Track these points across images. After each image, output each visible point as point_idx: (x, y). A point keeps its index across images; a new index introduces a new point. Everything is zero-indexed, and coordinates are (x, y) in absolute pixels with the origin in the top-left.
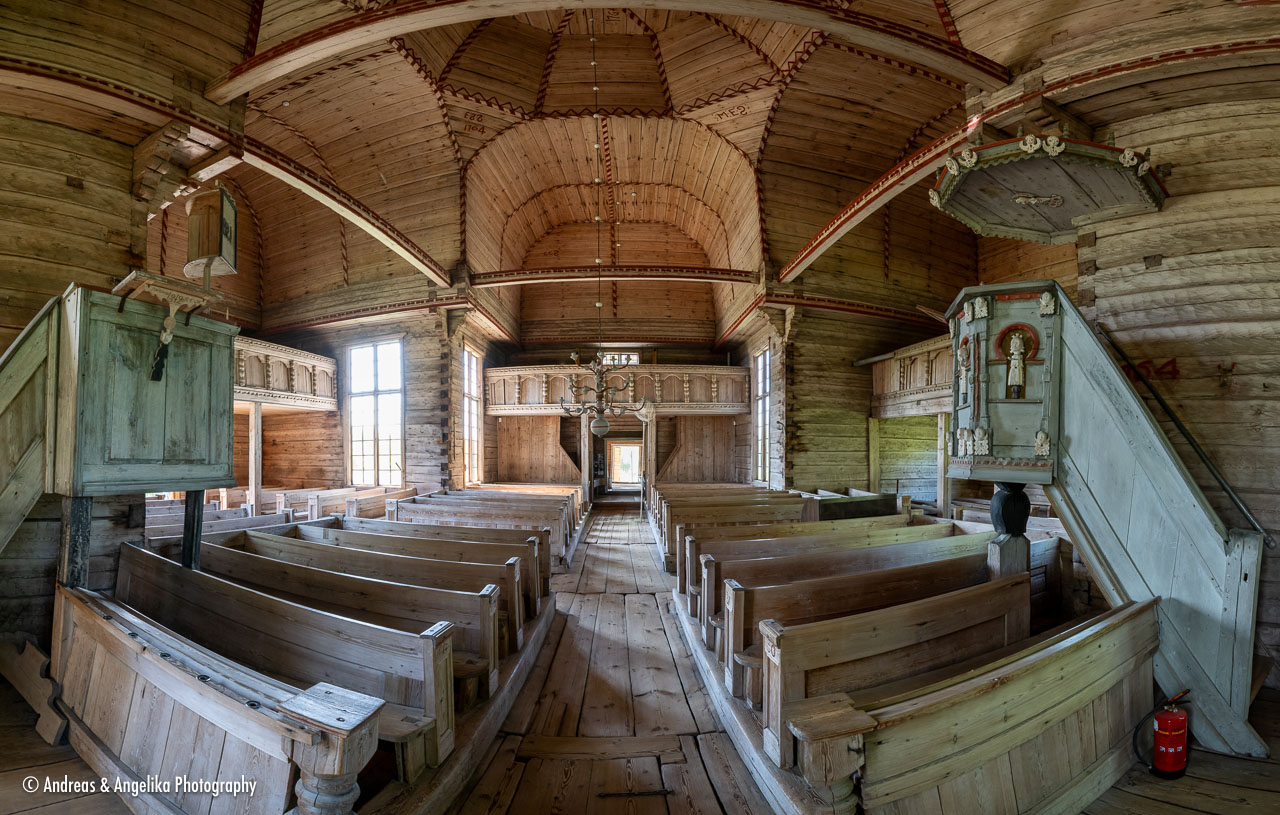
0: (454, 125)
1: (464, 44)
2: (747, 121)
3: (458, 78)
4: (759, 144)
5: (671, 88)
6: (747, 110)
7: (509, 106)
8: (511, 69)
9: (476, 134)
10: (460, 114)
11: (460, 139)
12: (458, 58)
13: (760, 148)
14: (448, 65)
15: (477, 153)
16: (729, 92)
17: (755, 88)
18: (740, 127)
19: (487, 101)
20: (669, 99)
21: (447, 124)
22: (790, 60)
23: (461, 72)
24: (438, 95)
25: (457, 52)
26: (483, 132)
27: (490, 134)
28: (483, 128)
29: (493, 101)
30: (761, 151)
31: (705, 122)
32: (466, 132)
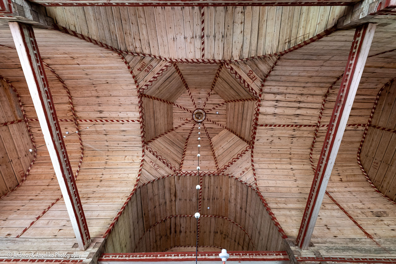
0: (148, 59)
1: (182, 77)
2: (154, 172)
3: (172, 70)
4: (146, 182)
5: (155, 141)
6: (158, 170)
7: (151, 84)
8: (165, 88)
9: (139, 66)
10: (154, 63)
11: (139, 58)
12: (179, 73)
13: (145, 184)
14: (178, 69)
15: (126, 63)
16: (165, 161)
17: (171, 168)
18: (150, 171)
19: (157, 77)
20: (150, 142)
21: (150, 55)
22: (188, 171)
23: (173, 72)
24: (169, 60)
25: (181, 74)
26: (138, 70)
27: (136, 72)
28: (141, 71)
29: (156, 79)
30: (144, 185)
31: (145, 158)
32: (142, 62)
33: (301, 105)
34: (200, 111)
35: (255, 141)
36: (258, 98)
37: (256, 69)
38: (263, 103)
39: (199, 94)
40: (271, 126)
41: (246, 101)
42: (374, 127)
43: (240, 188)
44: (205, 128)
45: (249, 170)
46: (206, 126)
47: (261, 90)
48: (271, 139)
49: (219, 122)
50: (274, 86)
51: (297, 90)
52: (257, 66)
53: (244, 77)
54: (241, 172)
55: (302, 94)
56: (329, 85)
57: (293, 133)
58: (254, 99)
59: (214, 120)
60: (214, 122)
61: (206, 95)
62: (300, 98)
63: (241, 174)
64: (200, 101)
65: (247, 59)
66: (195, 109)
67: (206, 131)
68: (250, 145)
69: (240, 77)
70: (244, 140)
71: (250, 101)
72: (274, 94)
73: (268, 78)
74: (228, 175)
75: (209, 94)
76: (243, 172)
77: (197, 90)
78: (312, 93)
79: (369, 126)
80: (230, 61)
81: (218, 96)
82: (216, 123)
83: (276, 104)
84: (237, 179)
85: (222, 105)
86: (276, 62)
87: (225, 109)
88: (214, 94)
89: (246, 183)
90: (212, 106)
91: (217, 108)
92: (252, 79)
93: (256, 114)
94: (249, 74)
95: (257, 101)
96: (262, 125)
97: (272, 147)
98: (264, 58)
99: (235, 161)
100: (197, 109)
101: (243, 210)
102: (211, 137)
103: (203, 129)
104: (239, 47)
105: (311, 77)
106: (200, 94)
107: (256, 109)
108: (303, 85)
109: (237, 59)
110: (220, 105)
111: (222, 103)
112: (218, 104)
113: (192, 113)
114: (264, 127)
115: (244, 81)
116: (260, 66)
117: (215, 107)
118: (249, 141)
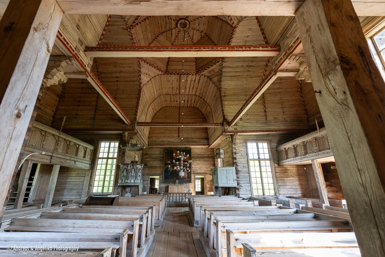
33: (191, 89)
34: (188, 26)
35: (169, 75)
36: (198, 74)
37: (215, 75)
38: (194, 76)
39: (203, 23)
40: (180, 80)
41: (195, 63)
42: (180, 109)
43: (133, 75)
44: (171, 30)
45: (149, 77)
46: (174, 31)
47: (202, 75)
48: (171, 81)
49: (177, 40)
50: (204, 80)
51: (199, 87)
52: (217, 76)
53: (212, 68)
54: (146, 72)
55: (197, 88)
56: (201, 96)
57: (175, 88)
58: (197, 70)
59: (179, 37)
60: (177, 37)
61: (202, 30)
62: (195, 88)
63: (144, 73)
64: (197, 25)
65: (222, 71)
66: (189, 21)
67: (168, 30)
68: (166, 72)
69: (212, 66)
70: (167, 65)
71: (195, 67)
72: (199, 79)
73: (209, 80)
74: (140, 64)
75: (202, 32)
76: (147, 74)
77: (207, 22)
78: (197, 92)
79: (180, 107)
80: (224, 61)
81: (199, 38)
82: (177, 38)
83: (193, 81)
84: (140, 72)
85: (192, 41)
86: (217, 86)
87: (188, 44)
88: (201, 35)
89: (140, 79)
90: (191, 35)
91: (189, 38)
92: (210, 71)
93: (188, 73)
94: (213, 70)
95: (195, 73)
96: (180, 77)
97: (165, 82)
98: (220, 81)
99: (152, 67)
100: (190, 23)
101: (117, 79)
102: (163, 34)
103: (170, 28)
104: (230, 65)
105: (206, 93)
106: (202, 25)
107: (190, 73)
108: (202, 89)
109: (223, 65)
110: (191, 40)
111: (194, 41)
112: (193, 39)
113: (186, 18)
114: (179, 78)
115: (209, 68)
116: (217, 77)
117: (190, 37)
118: (168, 71)
